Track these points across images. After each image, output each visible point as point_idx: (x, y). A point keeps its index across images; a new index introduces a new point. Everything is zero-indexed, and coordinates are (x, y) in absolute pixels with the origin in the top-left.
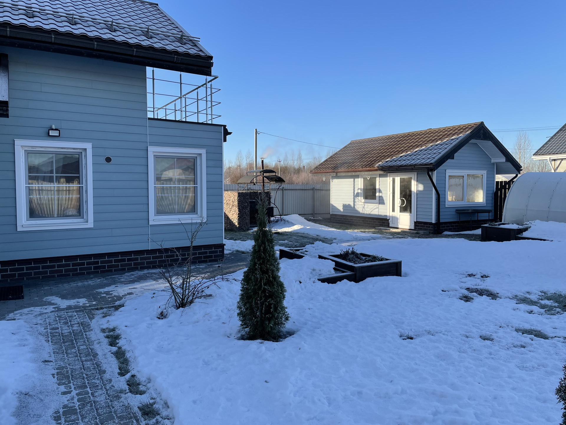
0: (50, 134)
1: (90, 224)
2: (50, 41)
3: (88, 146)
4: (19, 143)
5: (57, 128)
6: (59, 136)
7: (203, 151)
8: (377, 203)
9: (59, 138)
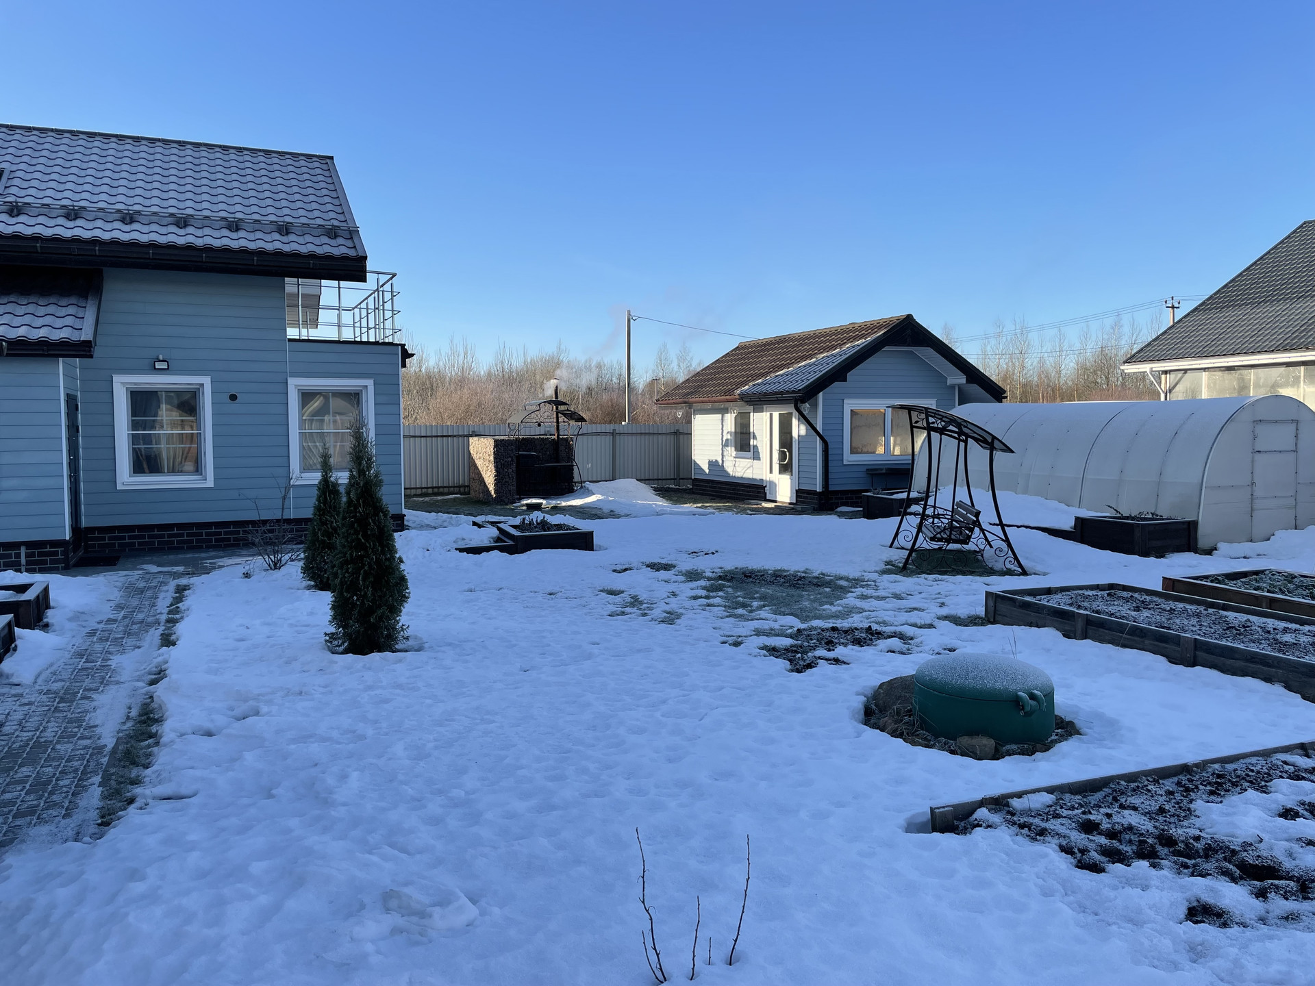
0: (157, 367)
1: (210, 483)
2: (148, 257)
3: (206, 381)
4: (117, 379)
5: (165, 358)
6: (168, 369)
7: (370, 383)
8: (750, 458)
9: (168, 371)
